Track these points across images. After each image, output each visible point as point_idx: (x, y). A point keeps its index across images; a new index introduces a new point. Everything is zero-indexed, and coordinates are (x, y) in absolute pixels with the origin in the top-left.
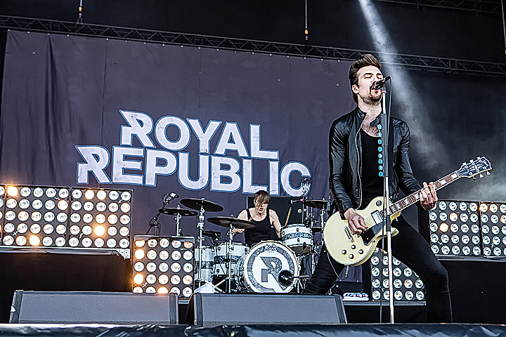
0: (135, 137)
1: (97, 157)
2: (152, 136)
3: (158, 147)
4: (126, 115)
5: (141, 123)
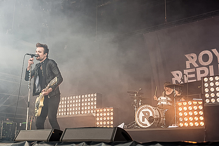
0: (191, 65)
1: (178, 75)
2: (197, 62)
3: (200, 66)
4: (187, 56)
5: (192, 58)
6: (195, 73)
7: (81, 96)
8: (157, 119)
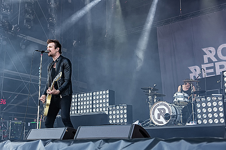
0: (209, 59)
1: (196, 70)
2: (216, 56)
3: (219, 60)
4: (204, 50)
5: (211, 52)
6: (214, 68)
7: (93, 94)
8: (173, 116)
